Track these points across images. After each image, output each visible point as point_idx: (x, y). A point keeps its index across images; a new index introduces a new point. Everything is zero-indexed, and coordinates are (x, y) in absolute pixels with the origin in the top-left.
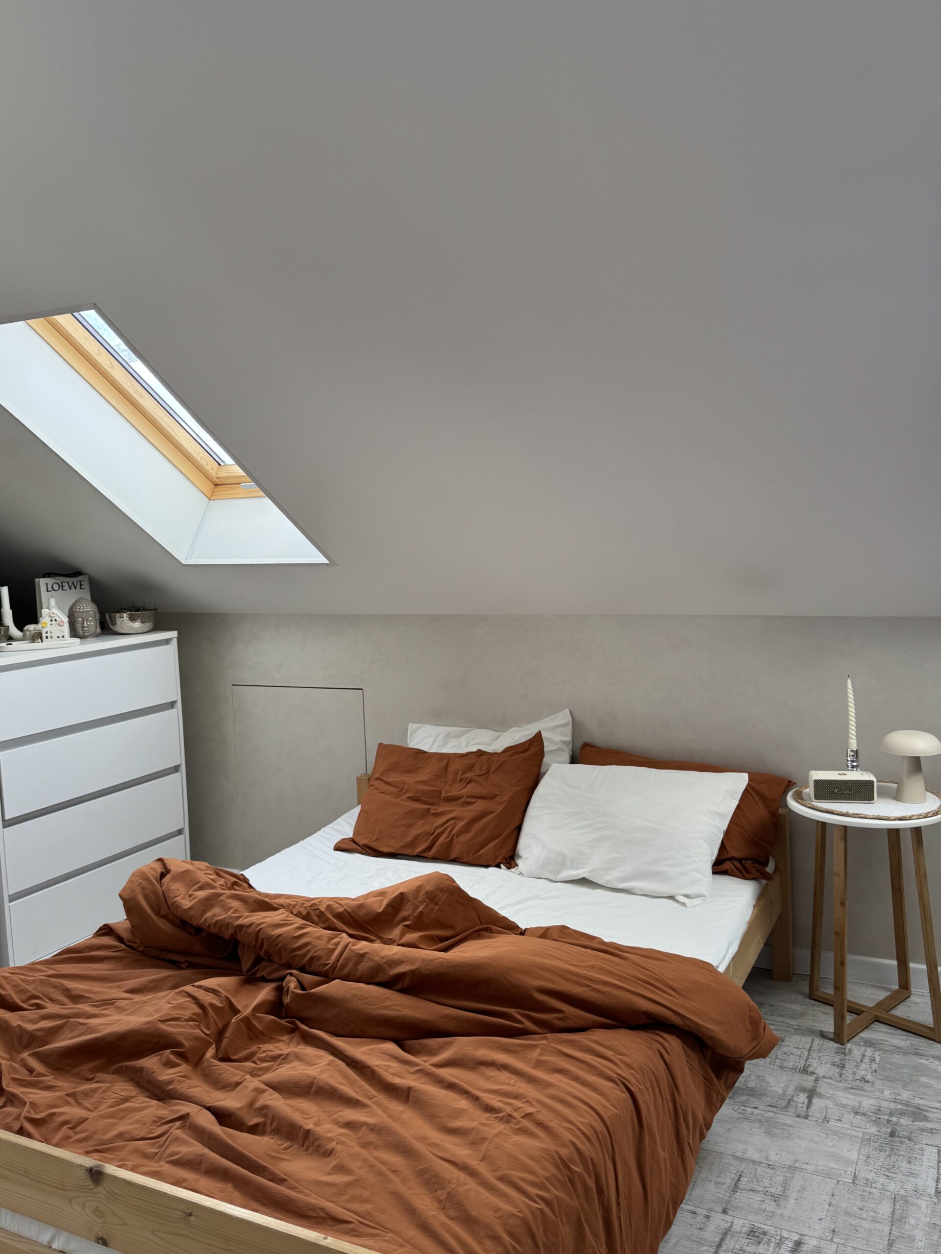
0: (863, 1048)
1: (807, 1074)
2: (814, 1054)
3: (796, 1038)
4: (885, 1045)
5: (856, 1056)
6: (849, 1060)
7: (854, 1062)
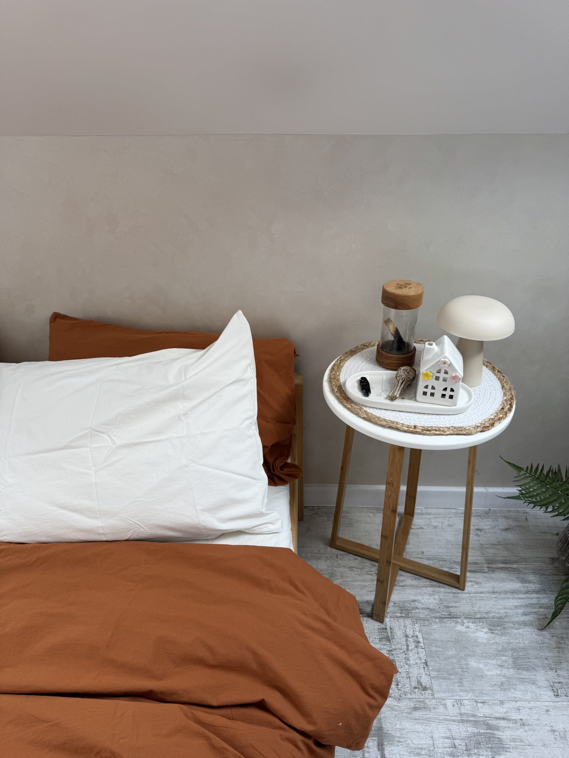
0: (402, 622)
4: (419, 610)
5: (400, 639)
6: (395, 649)
7: (402, 653)
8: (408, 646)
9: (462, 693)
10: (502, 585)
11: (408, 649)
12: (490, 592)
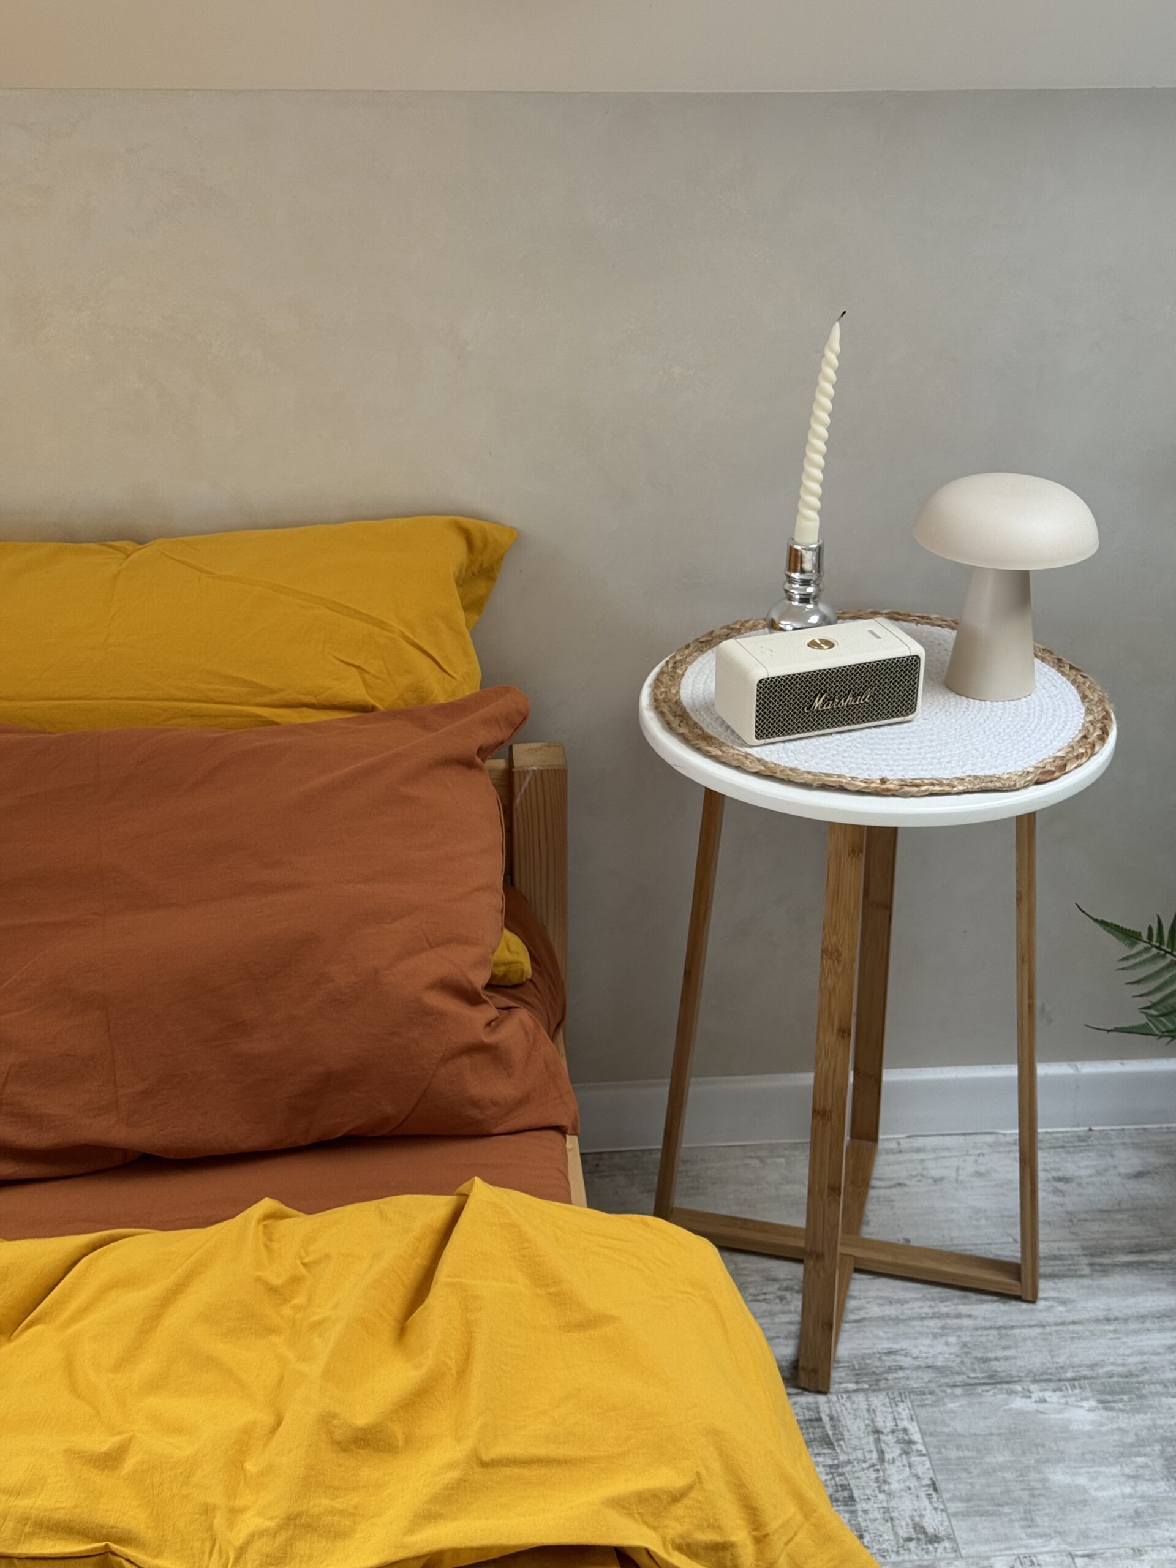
0: (861, 1402)
4: (908, 1372)
5: (860, 1438)
6: (849, 1462)
7: (868, 1468)
8: (881, 1453)
9: (1033, 1542)
10: (1130, 1301)
11: (882, 1460)
12: (1097, 1321)
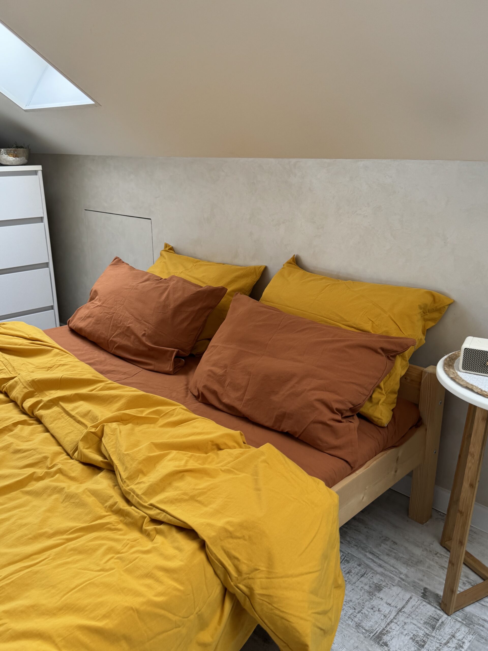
0: (458, 625)
1: (379, 643)
2: (402, 618)
3: (396, 590)
5: (445, 634)
8: (448, 642)
11: (446, 644)
